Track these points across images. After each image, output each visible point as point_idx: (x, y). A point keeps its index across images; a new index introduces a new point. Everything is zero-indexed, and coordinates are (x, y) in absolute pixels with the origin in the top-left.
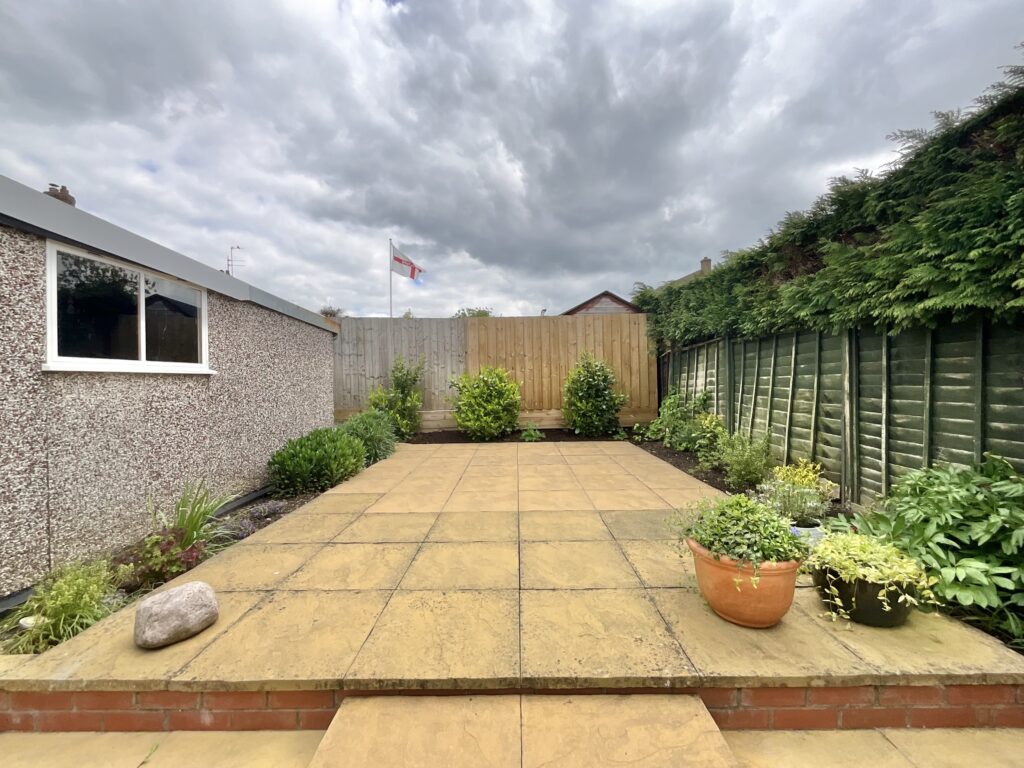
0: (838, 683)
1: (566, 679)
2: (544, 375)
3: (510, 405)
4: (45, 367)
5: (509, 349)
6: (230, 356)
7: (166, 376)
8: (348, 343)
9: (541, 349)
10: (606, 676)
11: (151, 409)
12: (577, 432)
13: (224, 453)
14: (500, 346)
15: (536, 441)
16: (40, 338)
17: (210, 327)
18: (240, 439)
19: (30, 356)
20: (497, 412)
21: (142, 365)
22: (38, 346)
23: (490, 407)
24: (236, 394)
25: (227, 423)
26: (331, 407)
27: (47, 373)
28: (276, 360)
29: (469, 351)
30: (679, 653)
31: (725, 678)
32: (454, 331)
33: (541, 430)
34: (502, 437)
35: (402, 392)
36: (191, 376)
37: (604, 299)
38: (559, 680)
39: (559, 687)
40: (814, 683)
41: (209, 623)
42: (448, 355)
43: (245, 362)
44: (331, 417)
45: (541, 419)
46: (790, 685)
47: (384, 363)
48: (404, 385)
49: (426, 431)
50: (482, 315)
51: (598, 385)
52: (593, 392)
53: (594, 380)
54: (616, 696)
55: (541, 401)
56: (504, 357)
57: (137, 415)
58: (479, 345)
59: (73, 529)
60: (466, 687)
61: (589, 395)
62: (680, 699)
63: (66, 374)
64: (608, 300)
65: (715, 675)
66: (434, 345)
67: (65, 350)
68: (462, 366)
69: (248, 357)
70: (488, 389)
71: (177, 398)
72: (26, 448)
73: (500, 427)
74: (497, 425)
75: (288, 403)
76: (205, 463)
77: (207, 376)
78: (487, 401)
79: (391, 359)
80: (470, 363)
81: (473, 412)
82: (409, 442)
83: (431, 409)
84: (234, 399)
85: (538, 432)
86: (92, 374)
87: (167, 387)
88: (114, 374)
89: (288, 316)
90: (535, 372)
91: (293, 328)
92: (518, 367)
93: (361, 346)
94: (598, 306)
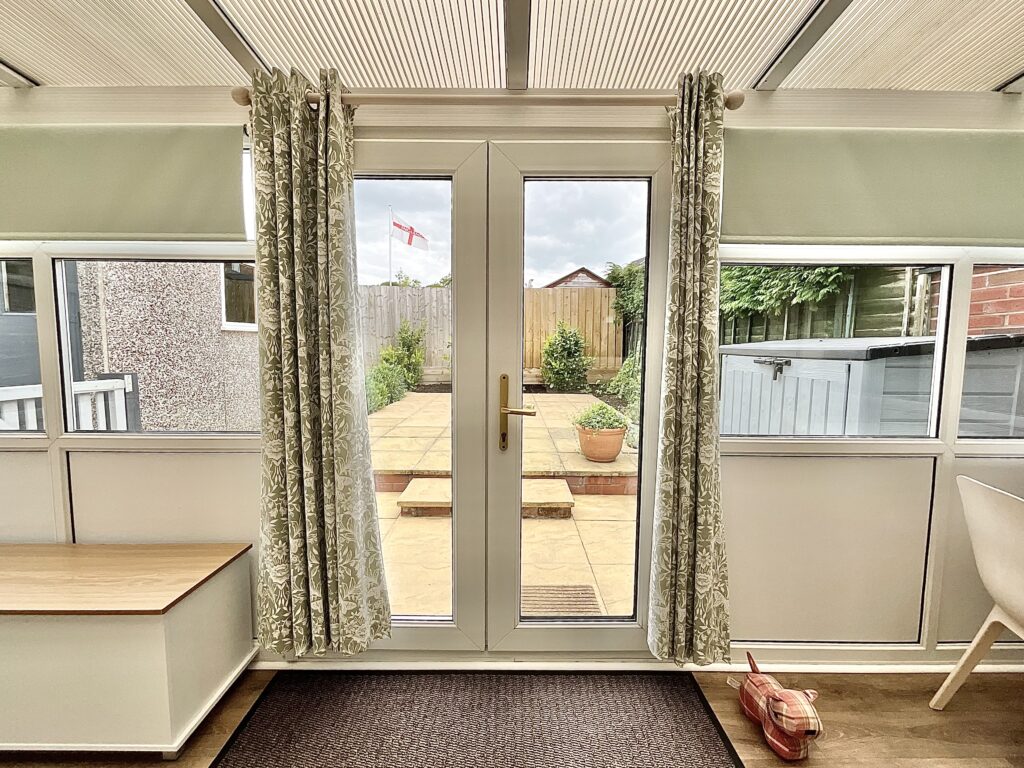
4: (223, 328)
12: (551, 386)
16: (219, 311)
19: (216, 321)
22: (219, 316)
27: (222, 332)
31: (576, 472)
35: (408, 350)
37: (580, 275)
47: (392, 325)
48: (410, 345)
49: (427, 384)
51: (570, 348)
52: (565, 354)
53: (566, 344)
55: (524, 361)
61: (563, 357)
63: (229, 332)
64: (584, 275)
66: (434, 311)
67: (229, 319)
72: (217, 374)
79: (398, 322)
82: (414, 391)
83: (431, 365)
86: (238, 332)
88: (247, 332)
93: (372, 310)
94: (576, 280)
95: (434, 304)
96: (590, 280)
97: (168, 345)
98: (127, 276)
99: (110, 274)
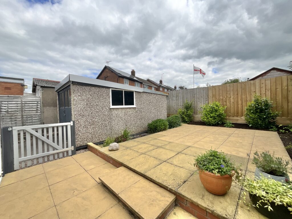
0: (216, 215)
1: (150, 178)
2: (239, 104)
3: (220, 114)
4: (111, 107)
5: (224, 95)
6: (140, 103)
7: (128, 108)
8: (174, 97)
9: (238, 94)
10: (157, 181)
11: (125, 114)
12: (250, 126)
13: (138, 122)
14: (220, 95)
15: (229, 127)
16: (110, 103)
17: (136, 98)
18: (142, 120)
19: (108, 106)
20: (214, 117)
21: (124, 106)
22: (109, 104)
23: (212, 115)
24: (141, 111)
25: (139, 117)
26: (166, 114)
27: (110, 108)
28: (151, 103)
29: (209, 97)
30: (179, 186)
31: (182, 195)
32: (204, 91)
33: (233, 124)
34: (217, 125)
35: (187, 110)
36: (132, 108)
37: (272, 71)
38: (149, 178)
39: (149, 179)
40: (207, 210)
41: (117, 150)
42: (202, 99)
43: (143, 104)
44: (166, 116)
45: (238, 120)
46: (200, 207)
47: (183, 102)
48: (188, 108)
49: (195, 121)
50: (236, 81)
51: (261, 107)
52: (258, 110)
53: (259, 106)
54: (159, 186)
55: (238, 113)
56: (222, 98)
57: (123, 115)
58: (213, 95)
59: (114, 132)
60: (136, 172)
61: (257, 112)
62: (171, 194)
63: (113, 108)
64: (275, 71)
65: (180, 193)
66: (198, 96)
67: (113, 105)
68: (207, 102)
69: (144, 103)
70: (212, 109)
71: (130, 112)
72: (108, 119)
73: (216, 121)
74: (214, 121)
75: (154, 113)
76: (135, 124)
77: (135, 108)
78: (211, 113)
79: (185, 100)
80: (209, 100)
81: (207, 116)
82: (188, 124)
83: (197, 115)
84: (141, 112)
85: (231, 125)
86: (116, 108)
87: (128, 110)
88: (120, 108)
89: (153, 94)
90: (235, 103)
91: (155, 96)
92: (228, 101)
93: (177, 97)
94: (269, 74)
95: (198, 93)
96: (279, 73)
97: (91, 113)
98: (80, 98)
99: (75, 98)
